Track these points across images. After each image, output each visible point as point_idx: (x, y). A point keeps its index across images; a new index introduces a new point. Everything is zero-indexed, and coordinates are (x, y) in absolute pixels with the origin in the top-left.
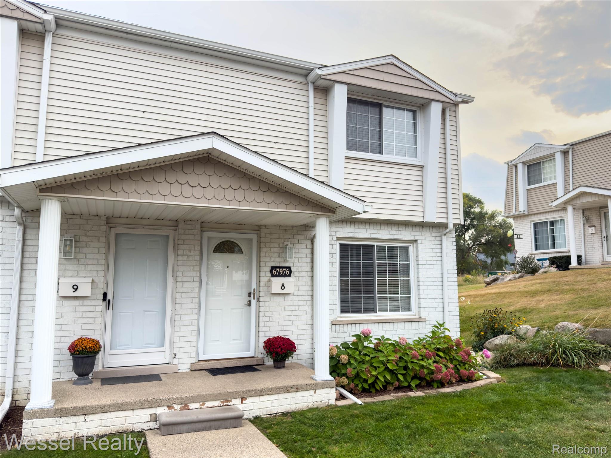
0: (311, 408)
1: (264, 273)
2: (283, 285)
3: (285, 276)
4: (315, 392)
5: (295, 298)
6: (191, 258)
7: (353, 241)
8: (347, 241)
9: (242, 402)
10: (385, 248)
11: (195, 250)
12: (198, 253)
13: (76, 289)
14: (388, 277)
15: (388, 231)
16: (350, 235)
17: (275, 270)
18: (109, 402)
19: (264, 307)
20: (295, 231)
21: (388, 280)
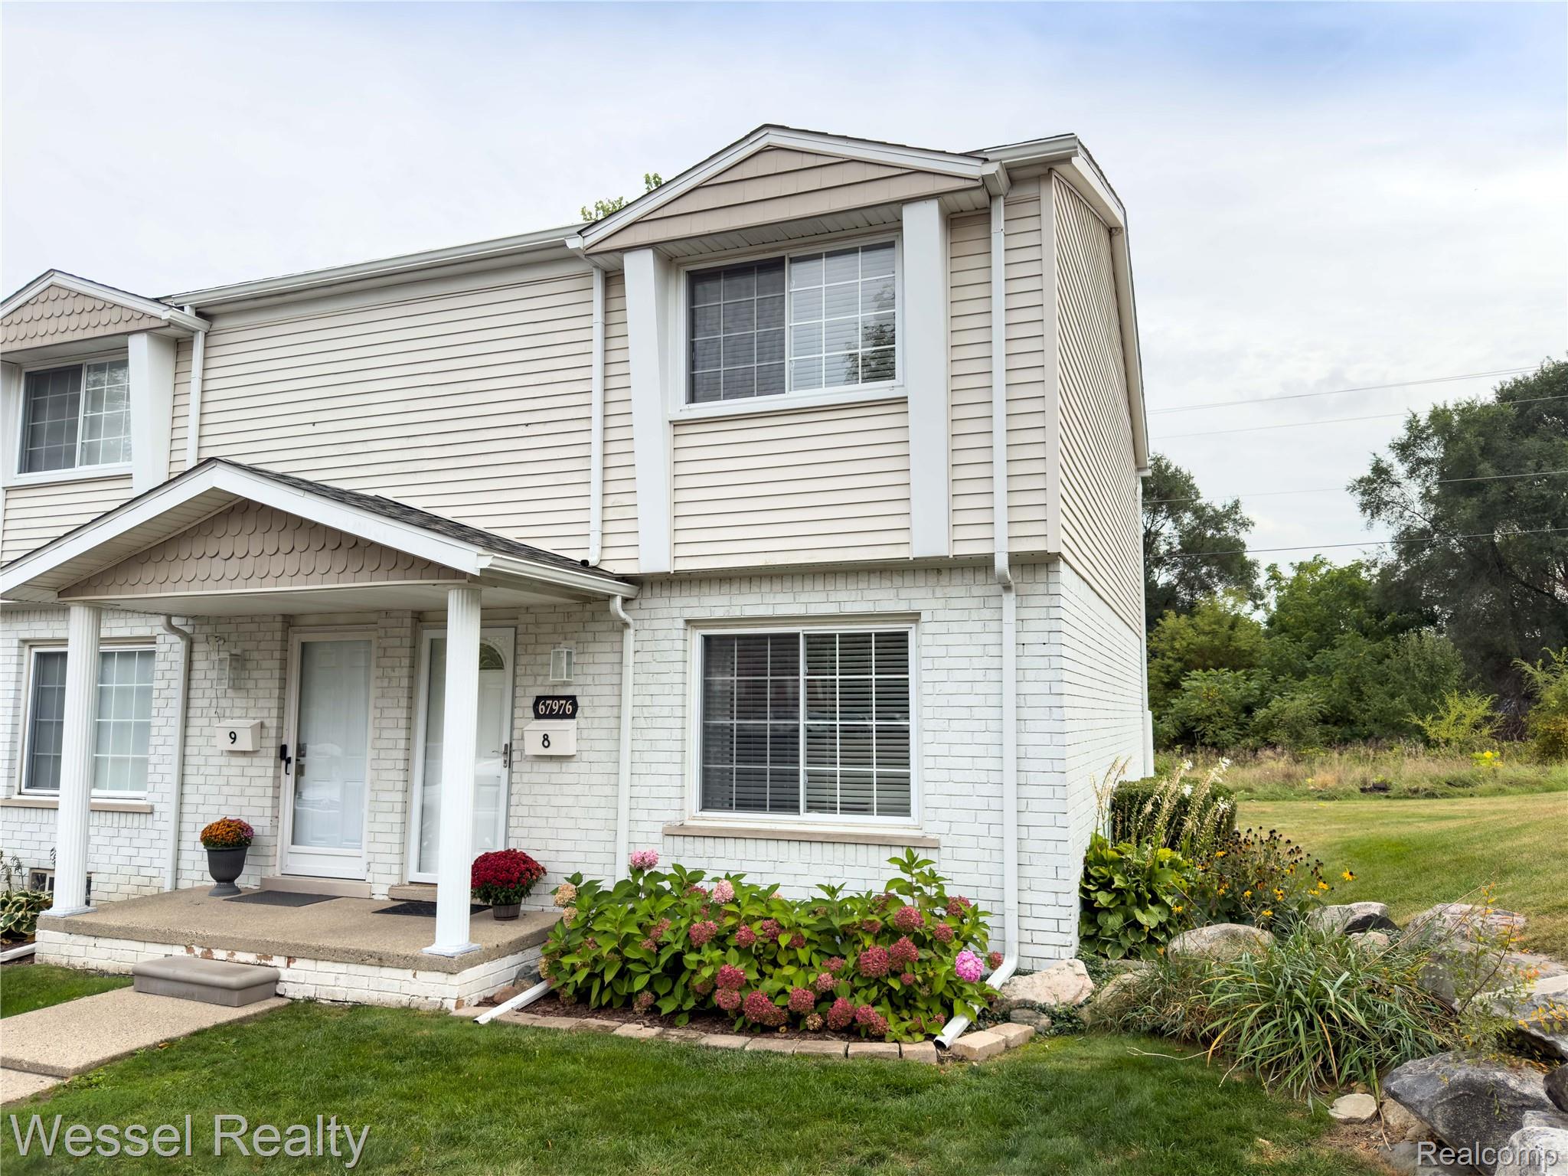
0: (403, 1008)
1: (521, 710)
2: (546, 738)
3: (564, 716)
4: (414, 975)
5: (583, 767)
6: (394, 683)
7: (738, 626)
8: (725, 627)
9: (288, 966)
10: (832, 639)
11: (400, 667)
12: (405, 671)
13: (235, 739)
14: (841, 719)
15: (825, 594)
16: (719, 613)
17: (544, 704)
18: (118, 924)
19: (519, 786)
20: (588, 615)
21: (838, 727)
